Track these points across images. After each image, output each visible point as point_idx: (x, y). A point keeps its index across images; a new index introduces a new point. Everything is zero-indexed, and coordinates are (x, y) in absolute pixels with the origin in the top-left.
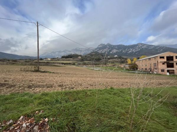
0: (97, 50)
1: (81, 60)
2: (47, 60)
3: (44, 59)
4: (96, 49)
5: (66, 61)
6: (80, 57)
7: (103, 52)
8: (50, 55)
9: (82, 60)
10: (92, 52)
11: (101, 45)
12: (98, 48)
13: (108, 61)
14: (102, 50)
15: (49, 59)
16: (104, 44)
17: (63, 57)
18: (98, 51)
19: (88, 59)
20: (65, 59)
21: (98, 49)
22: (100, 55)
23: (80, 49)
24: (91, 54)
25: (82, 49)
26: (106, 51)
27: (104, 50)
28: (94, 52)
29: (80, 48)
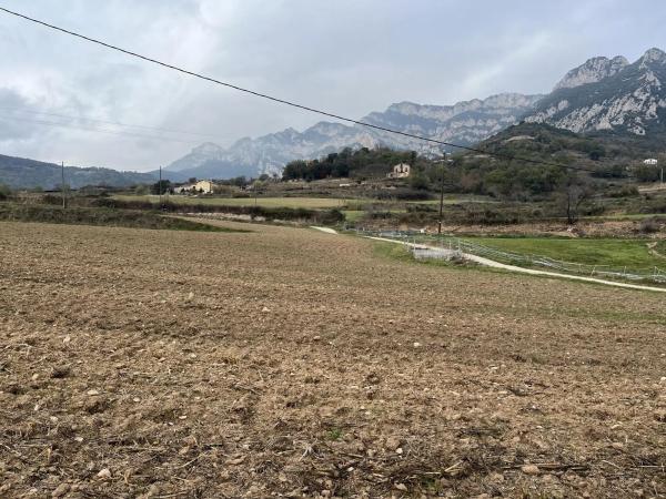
0: (551, 112)
1: (408, 191)
2: (194, 191)
3: (178, 185)
4: (545, 103)
5: (302, 195)
6: (403, 171)
7: (604, 124)
8: (229, 159)
9: (419, 189)
10: (511, 130)
11: (589, 65)
12: (560, 94)
13: (635, 193)
14: (597, 108)
15: (205, 186)
16: (618, 60)
17: (294, 171)
18: (557, 117)
19: (467, 181)
20: (302, 183)
21: (563, 104)
22: (577, 148)
23: (425, 113)
24: (497, 148)
25: (435, 109)
26: (629, 117)
27: (612, 111)
28: (522, 127)
29: (418, 107)
